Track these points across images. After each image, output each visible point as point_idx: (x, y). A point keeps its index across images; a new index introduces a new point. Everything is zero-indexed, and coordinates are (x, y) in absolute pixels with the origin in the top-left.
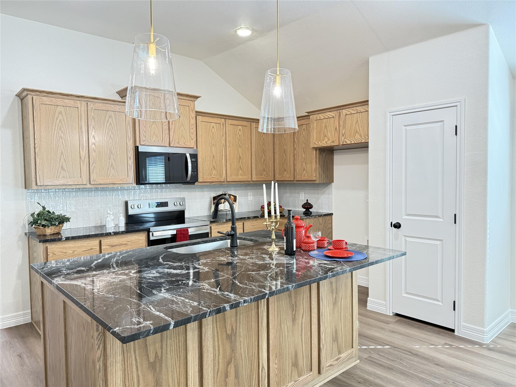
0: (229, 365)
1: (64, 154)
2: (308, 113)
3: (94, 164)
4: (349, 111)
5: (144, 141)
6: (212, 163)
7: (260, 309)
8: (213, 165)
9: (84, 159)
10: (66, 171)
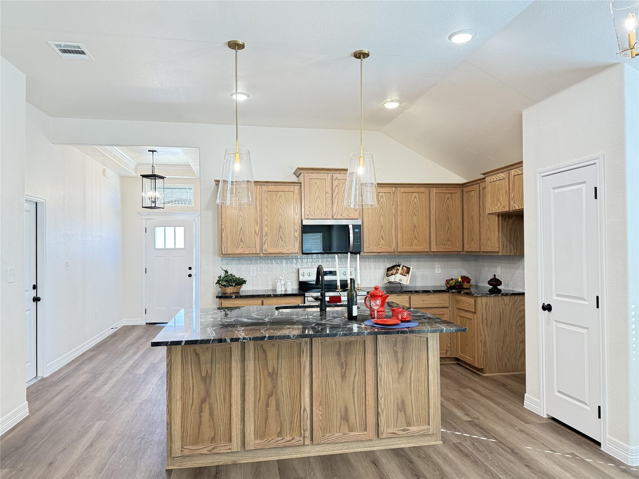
0: (270, 398)
1: (243, 229)
2: (484, 174)
3: (266, 237)
4: (516, 171)
5: (308, 215)
6: (379, 233)
7: (302, 358)
8: (381, 235)
9: (258, 233)
10: (244, 243)
